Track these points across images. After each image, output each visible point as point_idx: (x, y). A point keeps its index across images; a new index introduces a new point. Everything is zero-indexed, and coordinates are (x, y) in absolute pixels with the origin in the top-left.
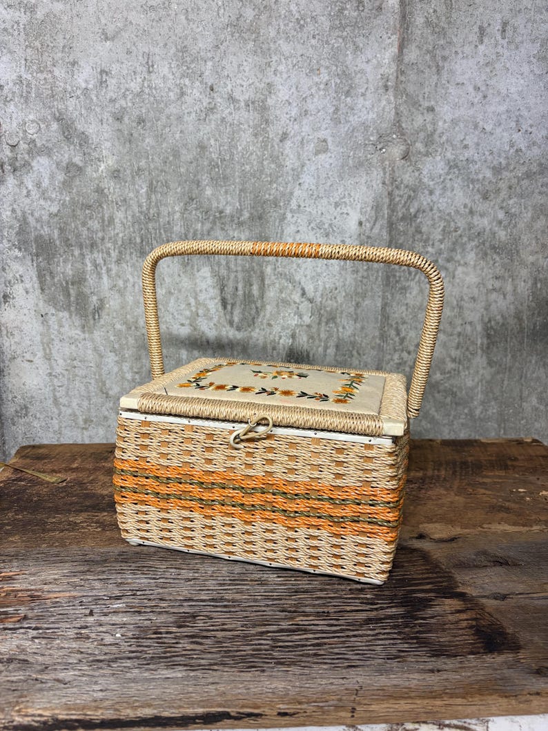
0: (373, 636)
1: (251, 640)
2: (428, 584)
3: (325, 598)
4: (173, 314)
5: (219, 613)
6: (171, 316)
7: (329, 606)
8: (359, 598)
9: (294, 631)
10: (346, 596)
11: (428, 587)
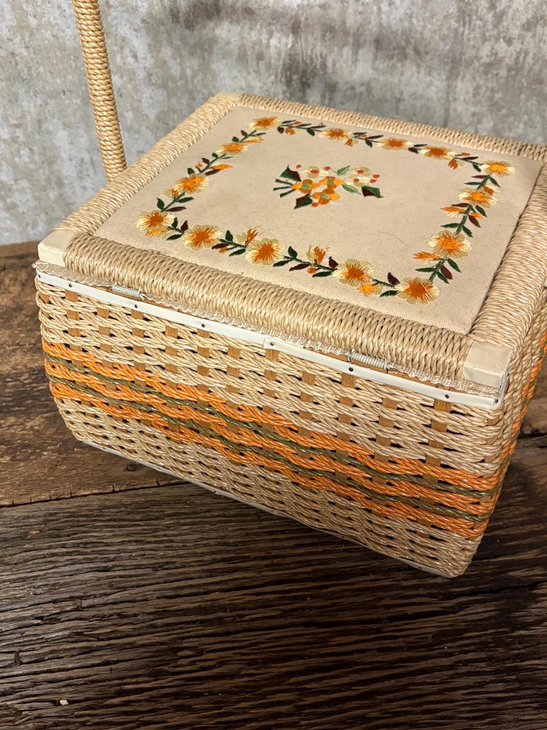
0: (450, 668)
1: (264, 696)
2: (532, 547)
3: (373, 589)
4: (59, 7)
5: (211, 640)
6: (57, 12)
7: (379, 607)
8: (425, 587)
9: (329, 669)
10: (405, 583)
11: (530, 555)
